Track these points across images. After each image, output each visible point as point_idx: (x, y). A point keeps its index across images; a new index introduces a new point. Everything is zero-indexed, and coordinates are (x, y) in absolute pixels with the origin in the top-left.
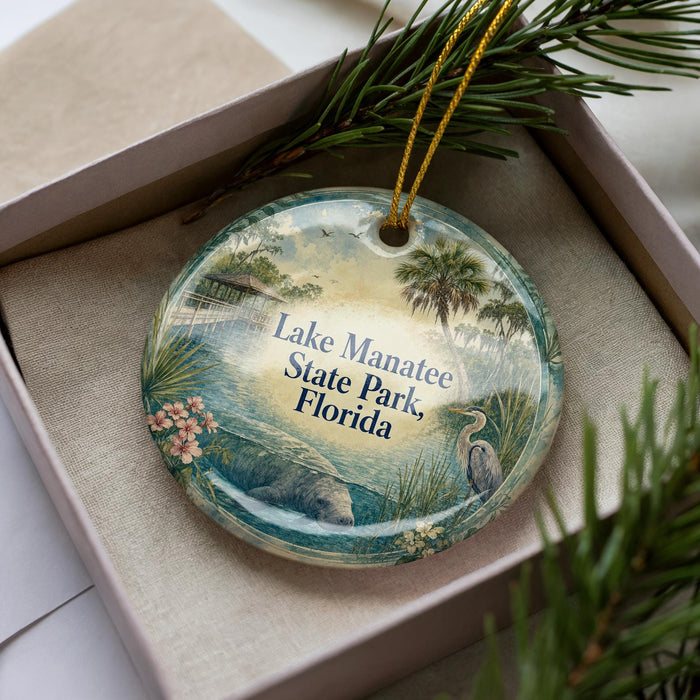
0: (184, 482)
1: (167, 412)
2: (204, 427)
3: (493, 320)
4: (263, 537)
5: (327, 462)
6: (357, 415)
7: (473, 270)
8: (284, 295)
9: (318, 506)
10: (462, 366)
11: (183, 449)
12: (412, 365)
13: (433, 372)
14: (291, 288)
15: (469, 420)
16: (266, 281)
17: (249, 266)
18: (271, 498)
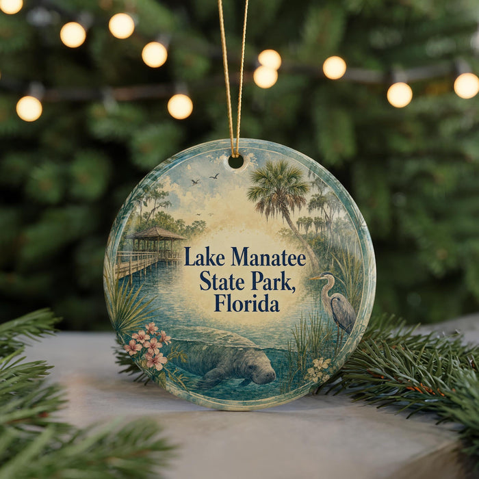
0: (163, 383)
1: (135, 340)
2: (162, 342)
3: (319, 209)
4: (224, 403)
5: (246, 340)
6: (255, 302)
7: (296, 178)
8: (182, 235)
9: (250, 371)
10: (309, 247)
11: (154, 361)
12: (278, 256)
13: (292, 257)
14: (185, 228)
15: (324, 282)
16: (168, 228)
17: (153, 221)
18: (220, 375)
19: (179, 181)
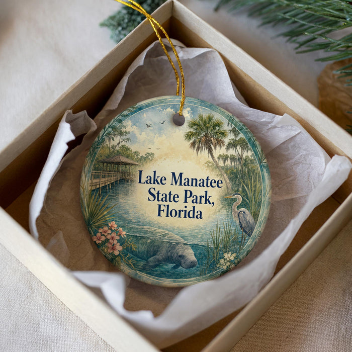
0: (118, 264)
1: (101, 233)
2: (120, 235)
3: (233, 149)
4: (160, 280)
5: (178, 237)
6: (186, 211)
7: (219, 127)
8: (137, 162)
9: (180, 259)
10: (225, 175)
11: (113, 248)
12: (203, 180)
13: (213, 181)
14: (140, 157)
15: (235, 200)
16: (128, 157)
17: (118, 151)
18: (159, 261)
19: (137, 124)
